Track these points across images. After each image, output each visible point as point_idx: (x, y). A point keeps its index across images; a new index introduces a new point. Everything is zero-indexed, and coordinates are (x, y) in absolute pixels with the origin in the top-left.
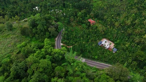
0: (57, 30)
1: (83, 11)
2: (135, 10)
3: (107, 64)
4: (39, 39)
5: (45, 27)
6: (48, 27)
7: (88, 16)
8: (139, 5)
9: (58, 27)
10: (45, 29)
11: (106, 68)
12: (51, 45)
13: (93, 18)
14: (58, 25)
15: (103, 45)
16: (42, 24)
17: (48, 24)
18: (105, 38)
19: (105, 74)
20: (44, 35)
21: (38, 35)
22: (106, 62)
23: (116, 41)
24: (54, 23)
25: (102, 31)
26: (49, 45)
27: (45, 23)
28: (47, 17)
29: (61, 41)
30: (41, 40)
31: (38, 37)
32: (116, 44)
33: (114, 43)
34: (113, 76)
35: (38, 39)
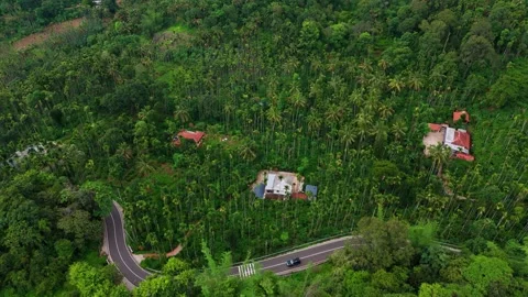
0: (96, 213)
1: (144, 114)
2: (293, 62)
3: (325, 243)
4: (33, 284)
5: (42, 223)
6: (54, 220)
7: (169, 123)
8: (291, 45)
9: (93, 202)
10: (42, 233)
11: (335, 254)
12: (108, 282)
13: (191, 124)
14: (91, 194)
15: (272, 191)
16: (25, 219)
17: (46, 209)
18: (265, 168)
19: (350, 271)
20: (52, 258)
21: (22, 273)
22: (318, 237)
23: (299, 164)
24: (67, 192)
25: (248, 152)
26: (101, 282)
27: (35, 210)
28: (26, 182)
29: (129, 248)
30: (47, 285)
31: (27, 278)
32: (303, 173)
33: (296, 172)
34: (375, 262)
35: (29, 286)
